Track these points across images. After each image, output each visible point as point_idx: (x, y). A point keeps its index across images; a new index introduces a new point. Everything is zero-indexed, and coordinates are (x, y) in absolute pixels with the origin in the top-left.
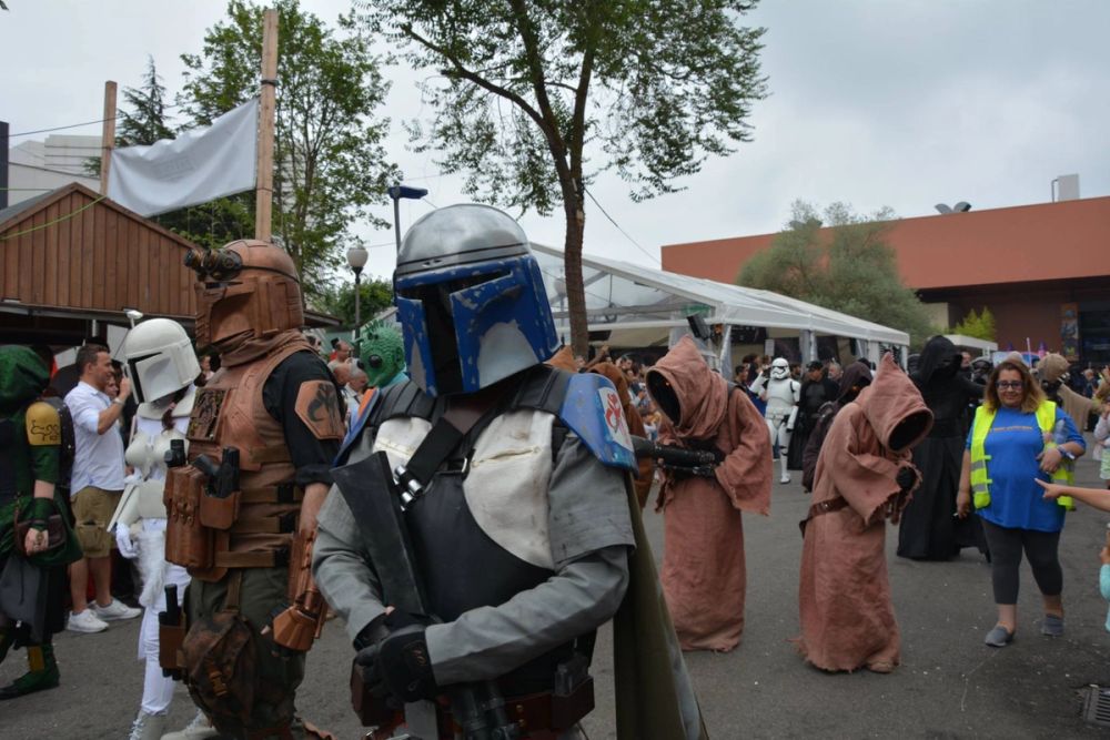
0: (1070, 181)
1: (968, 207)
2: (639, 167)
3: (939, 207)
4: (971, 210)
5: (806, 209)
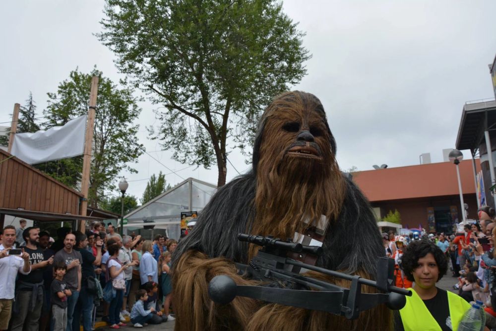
0: (427, 156)
1: (386, 166)
3: (374, 166)
4: (388, 168)
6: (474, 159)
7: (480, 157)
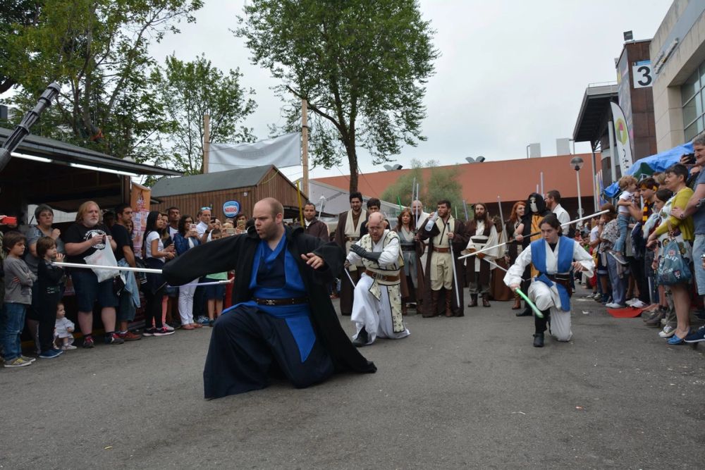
0: (535, 147)
2: (375, 149)
3: (467, 159)
4: (485, 161)
5: (419, 163)
6: (594, 154)
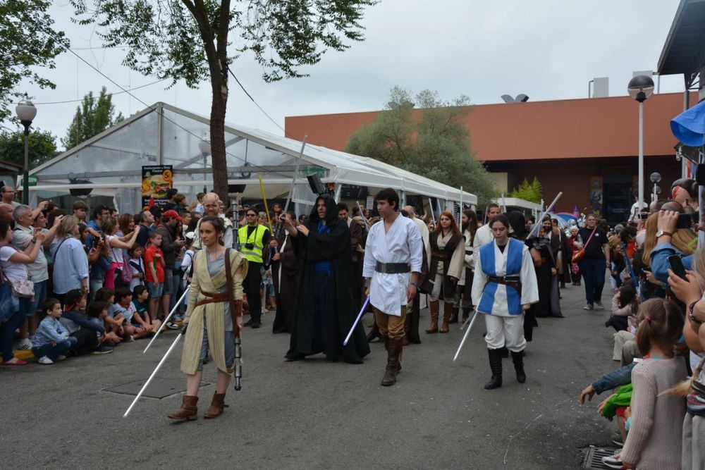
0: (602, 83)
1: (526, 98)
3: (503, 97)
4: (528, 101)
5: (402, 93)
6: (688, 93)
7: (700, 88)
